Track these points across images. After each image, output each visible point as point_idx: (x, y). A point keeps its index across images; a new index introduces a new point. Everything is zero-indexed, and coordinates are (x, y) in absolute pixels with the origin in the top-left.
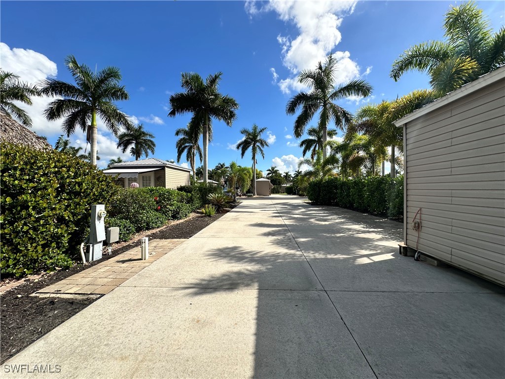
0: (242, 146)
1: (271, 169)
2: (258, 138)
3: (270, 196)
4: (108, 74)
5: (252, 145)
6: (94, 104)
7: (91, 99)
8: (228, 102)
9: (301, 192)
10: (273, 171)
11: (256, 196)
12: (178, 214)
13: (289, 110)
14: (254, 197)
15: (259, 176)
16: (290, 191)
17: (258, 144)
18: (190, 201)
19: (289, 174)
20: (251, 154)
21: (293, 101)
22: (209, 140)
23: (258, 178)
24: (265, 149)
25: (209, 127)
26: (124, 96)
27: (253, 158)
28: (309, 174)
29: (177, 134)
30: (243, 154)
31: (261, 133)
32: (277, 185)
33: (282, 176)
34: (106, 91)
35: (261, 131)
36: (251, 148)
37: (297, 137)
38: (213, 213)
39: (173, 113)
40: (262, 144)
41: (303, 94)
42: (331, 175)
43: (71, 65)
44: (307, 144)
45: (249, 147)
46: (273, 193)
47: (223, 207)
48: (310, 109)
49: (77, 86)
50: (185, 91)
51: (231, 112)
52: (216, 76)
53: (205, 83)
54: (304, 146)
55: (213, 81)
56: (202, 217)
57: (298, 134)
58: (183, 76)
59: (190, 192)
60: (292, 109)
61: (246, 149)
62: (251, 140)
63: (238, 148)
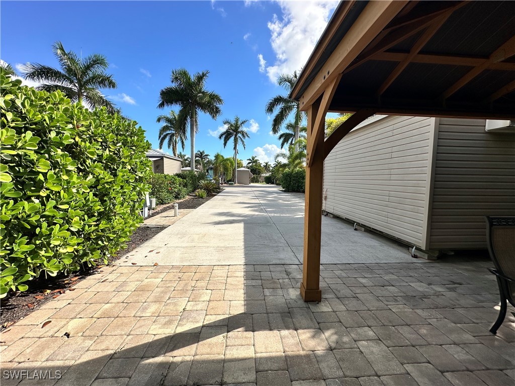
0: (224, 136)
1: (251, 159)
2: (239, 130)
3: (250, 185)
4: (94, 61)
5: (234, 136)
6: (80, 90)
7: (77, 85)
8: (214, 98)
9: (278, 182)
10: (253, 161)
11: (237, 184)
12: (179, 195)
13: (268, 110)
14: (235, 185)
15: (240, 165)
16: (269, 180)
17: (239, 135)
18: (185, 186)
19: (269, 164)
20: (233, 144)
21: (271, 103)
22: (196, 133)
23: (239, 167)
24: (246, 140)
25: (196, 120)
26: (112, 84)
27: (235, 148)
28: (285, 166)
29: (159, 120)
30: (225, 144)
31: (242, 124)
32: (256, 174)
33: (262, 165)
34: (93, 78)
35: (243, 123)
36: (232, 139)
37: (275, 133)
38: (205, 195)
39: (162, 105)
40: (243, 135)
41: (280, 97)
42: (301, 168)
43: (59, 52)
44: (286, 138)
45: (231, 137)
46: (253, 182)
47: (212, 191)
48: (286, 111)
49: (63, 72)
50: (174, 85)
51: (217, 108)
52: (203, 73)
53: (193, 78)
54: (282, 139)
55: (200, 78)
56: (196, 198)
57: (275, 131)
58: (173, 73)
59: (185, 179)
60: (270, 109)
61: (228, 139)
62: (233, 131)
63: (220, 138)
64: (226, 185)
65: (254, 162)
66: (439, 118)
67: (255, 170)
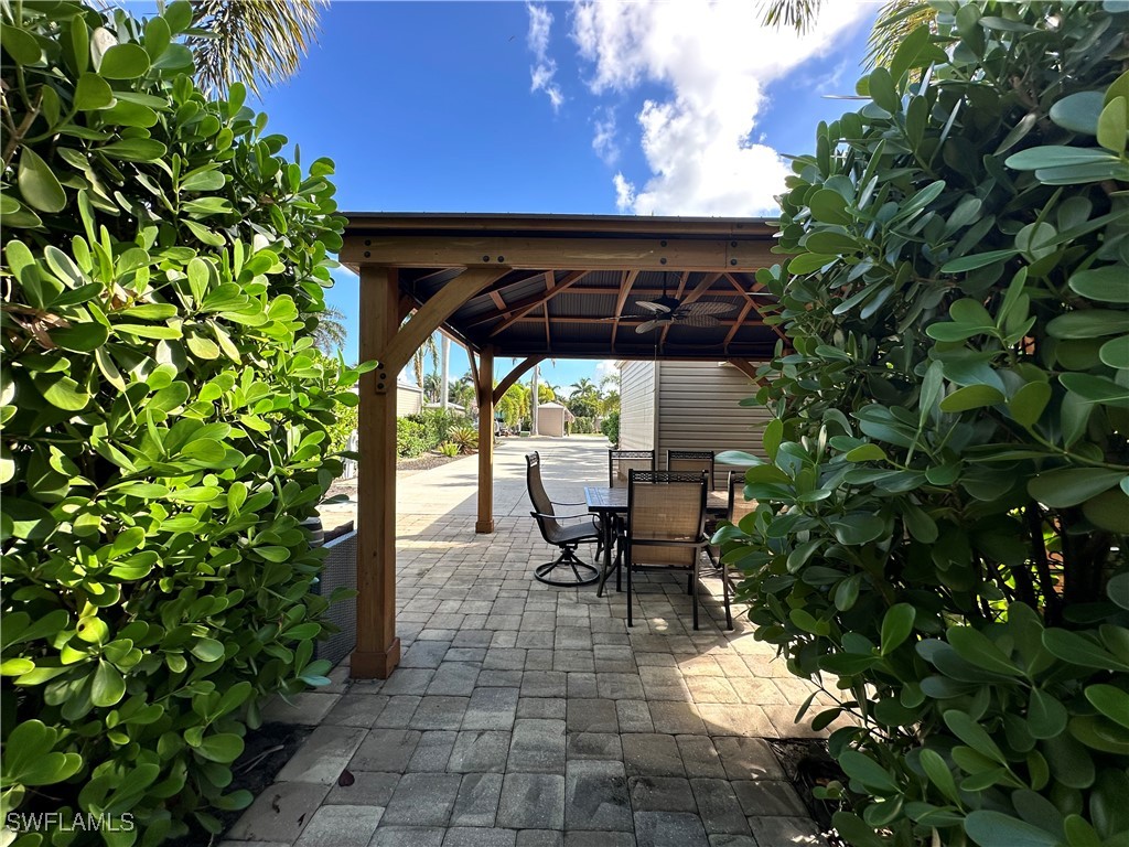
1: (579, 385)
3: (564, 437)
10: (584, 387)
11: (538, 436)
14: (533, 437)
15: (547, 397)
18: (423, 435)
32: (587, 416)
38: (454, 453)
46: (578, 432)
56: (439, 457)
64: (515, 437)
65: (585, 390)
66: (658, 362)
67: (585, 408)
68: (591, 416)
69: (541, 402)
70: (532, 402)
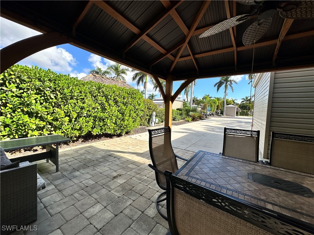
0: (217, 85)
1: (245, 98)
5: (225, 84)
11: (225, 116)
12: (175, 119)
14: (223, 116)
17: (229, 83)
18: (181, 114)
20: (224, 89)
22: (194, 84)
27: (225, 92)
30: (218, 90)
36: (224, 86)
38: (190, 120)
45: (222, 85)
47: (197, 119)
56: (185, 121)
59: (181, 111)
61: (220, 86)
62: (224, 80)
63: (215, 86)
64: (217, 116)
65: (247, 101)
67: (246, 107)
68: (249, 110)
69: (228, 105)
70: (224, 104)
